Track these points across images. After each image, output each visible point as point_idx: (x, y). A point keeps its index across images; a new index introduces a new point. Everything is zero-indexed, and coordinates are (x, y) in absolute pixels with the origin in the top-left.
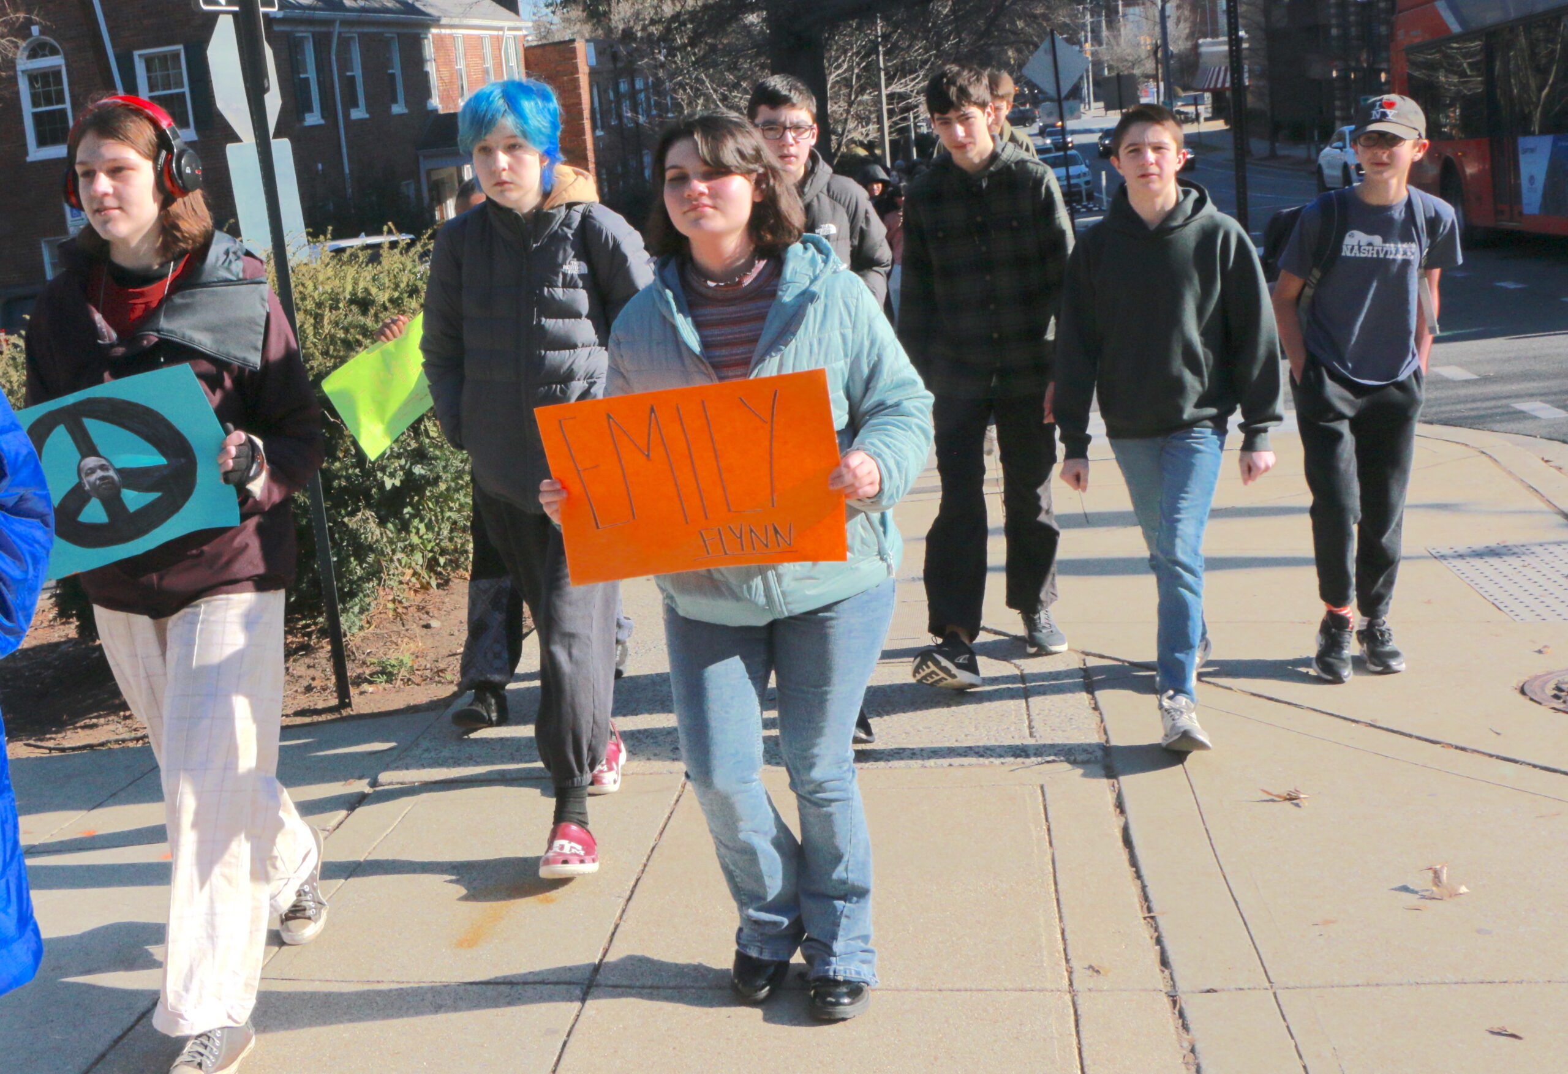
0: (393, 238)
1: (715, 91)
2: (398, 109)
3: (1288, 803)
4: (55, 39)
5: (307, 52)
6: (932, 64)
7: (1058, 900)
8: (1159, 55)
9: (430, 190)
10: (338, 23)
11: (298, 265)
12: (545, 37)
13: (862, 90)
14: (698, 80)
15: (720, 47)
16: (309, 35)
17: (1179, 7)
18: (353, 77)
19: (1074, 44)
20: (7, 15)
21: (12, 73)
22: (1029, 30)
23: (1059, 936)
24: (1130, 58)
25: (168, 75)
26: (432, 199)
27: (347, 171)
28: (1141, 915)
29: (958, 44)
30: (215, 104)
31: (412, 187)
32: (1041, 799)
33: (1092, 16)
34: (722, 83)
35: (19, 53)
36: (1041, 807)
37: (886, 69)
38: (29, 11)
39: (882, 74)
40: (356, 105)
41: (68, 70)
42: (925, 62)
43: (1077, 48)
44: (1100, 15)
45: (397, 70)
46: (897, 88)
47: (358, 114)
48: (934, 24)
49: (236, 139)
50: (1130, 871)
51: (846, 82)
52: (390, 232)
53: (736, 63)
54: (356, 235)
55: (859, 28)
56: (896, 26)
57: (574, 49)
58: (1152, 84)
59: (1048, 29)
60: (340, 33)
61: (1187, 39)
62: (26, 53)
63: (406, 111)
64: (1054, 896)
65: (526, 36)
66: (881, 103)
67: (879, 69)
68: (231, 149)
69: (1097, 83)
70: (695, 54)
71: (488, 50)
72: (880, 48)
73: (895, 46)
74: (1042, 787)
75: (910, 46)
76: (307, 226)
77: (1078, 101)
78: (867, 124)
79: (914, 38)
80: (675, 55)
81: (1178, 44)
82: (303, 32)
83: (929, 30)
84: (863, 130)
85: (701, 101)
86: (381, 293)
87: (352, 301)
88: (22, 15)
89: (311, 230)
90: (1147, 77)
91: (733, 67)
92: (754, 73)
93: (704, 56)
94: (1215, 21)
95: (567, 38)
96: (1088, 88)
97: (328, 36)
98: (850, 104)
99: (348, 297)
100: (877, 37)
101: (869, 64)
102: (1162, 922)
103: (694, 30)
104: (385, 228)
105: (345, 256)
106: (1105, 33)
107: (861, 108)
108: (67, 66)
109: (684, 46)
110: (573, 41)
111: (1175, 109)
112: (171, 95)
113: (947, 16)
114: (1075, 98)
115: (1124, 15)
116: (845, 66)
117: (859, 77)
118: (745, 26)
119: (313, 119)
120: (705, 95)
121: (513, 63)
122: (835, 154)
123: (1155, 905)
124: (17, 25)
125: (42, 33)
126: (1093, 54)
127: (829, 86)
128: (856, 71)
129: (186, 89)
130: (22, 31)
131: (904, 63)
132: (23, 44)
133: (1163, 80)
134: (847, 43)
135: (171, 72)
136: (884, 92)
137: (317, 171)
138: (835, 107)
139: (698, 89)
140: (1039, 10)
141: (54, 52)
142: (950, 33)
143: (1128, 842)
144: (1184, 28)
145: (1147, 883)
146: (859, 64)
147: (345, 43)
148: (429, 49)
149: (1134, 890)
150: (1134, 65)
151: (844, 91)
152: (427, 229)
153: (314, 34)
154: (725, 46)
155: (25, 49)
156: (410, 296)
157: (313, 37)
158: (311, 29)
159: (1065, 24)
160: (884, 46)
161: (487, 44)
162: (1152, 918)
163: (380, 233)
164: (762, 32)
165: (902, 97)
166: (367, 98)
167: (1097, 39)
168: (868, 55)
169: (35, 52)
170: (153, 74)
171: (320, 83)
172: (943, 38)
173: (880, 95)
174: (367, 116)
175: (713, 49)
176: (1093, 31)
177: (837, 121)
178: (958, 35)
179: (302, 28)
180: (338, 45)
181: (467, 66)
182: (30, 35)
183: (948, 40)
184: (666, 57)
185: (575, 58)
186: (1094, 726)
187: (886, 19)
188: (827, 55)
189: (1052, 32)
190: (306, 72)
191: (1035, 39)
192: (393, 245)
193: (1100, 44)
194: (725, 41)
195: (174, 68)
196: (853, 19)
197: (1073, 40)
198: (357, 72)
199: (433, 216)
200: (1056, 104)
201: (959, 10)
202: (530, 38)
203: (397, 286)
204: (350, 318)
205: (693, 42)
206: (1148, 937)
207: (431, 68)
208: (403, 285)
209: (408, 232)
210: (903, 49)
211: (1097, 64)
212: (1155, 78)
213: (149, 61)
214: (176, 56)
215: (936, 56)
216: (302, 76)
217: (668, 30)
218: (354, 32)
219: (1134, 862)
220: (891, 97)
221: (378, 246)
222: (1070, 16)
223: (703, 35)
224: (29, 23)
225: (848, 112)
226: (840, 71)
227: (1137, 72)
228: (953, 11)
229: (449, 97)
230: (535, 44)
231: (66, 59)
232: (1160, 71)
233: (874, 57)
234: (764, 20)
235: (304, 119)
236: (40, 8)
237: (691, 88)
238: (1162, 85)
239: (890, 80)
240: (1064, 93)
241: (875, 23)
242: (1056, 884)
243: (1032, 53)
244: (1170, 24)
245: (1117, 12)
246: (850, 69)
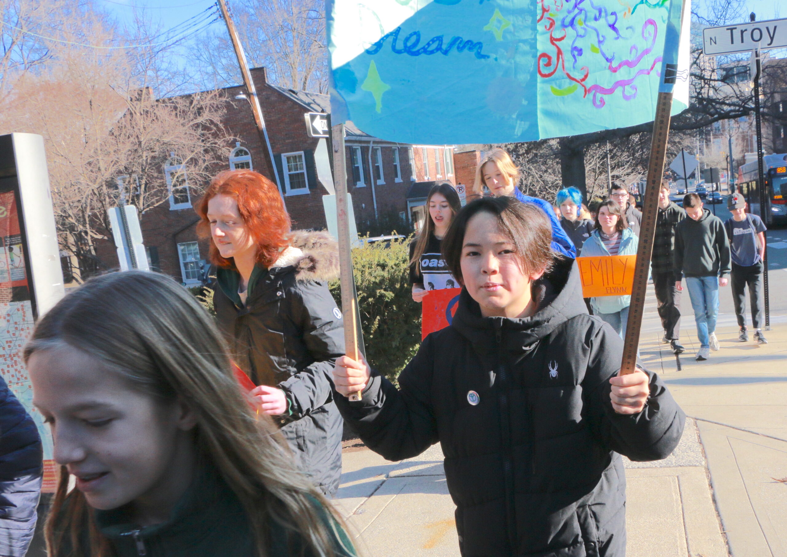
0: (396, 237)
1: (537, 173)
2: (399, 180)
3: (782, 484)
4: (247, 148)
5: (358, 155)
6: (631, 162)
7: (684, 526)
8: (729, 160)
9: (412, 216)
10: (372, 142)
11: (354, 249)
12: (462, 149)
13: (601, 173)
14: (529, 168)
15: (539, 154)
16: (359, 147)
17: (737, 139)
18: (378, 167)
19: (692, 154)
20: (225, 137)
21: (227, 163)
22: (673, 148)
23: (685, 541)
24: (716, 161)
25: (297, 165)
26: (413, 220)
27: (375, 207)
28: (720, 532)
29: (642, 154)
30: (317, 178)
31: (404, 215)
32: (677, 482)
33: (700, 142)
34: (540, 170)
35: (231, 154)
36: (677, 486)
37: (611, 164)
38: (235, 136)
39: (609, 167)
40: (379, 178)
41: (252, 162)
42: (628, 162)
43: (693, 156)
44: (703, 142)
45: (397, 163)
46: (615, 173)
47: (381, 182)
48: (632, 145)
49: (327, 193)
50: (715, 513)
51: (594, 170)
52: (395, 234)
53: (545, 162)
54: (379, 235)
55: (599, 147)
56: (615, 146)
57: (475, 156)
58: (725, 172)
59: (681, 148)
60: (373, 147)
61: (740, 153)
62: (234, 154)
63: (402, 181)
64: (683, 524)
65: (454, 149)
66: (609, 179)
67: (608, 165)
68: (324, 197)
69: (702, 172)
70: (528, 157)
71: (438, 155)
72: (609, 156)
73: (615, 155)
74: (678, 477)
75: (621, 155)
76: (358, 232)
77: (693, 179)
78: (603, 188)
79: (623, 151)
80: (519, 158)
81: (736, 156)
82: (356, 146)
83: (629, 148)
84: (601, 191)
85: (530, 178)
86: (391, 261)
87: (378, 265)
88: (232, 138)
89: (360, 234)
90: (723, 169)
91: (545, 163)
92: (554, 166)
93: (532, 159)
94: (752, 145)
95: (472, 150)
96: (698, 174)
97: (368, 148)
98: (595, 180)
99: (376, 263)
100: (607, 151)
101: (604, 162)
102: (729, 534)
103: (528, 147)
104: (393, 233)
105: (375, 245)
106: (705, 150)
107: (600, 181)
108: (253, 160)
109: (523, 154)
110: (475, 151)
111: (735, 183)
112: (298, 174)
113: (637, 142)
114: (692, 178)
115: (714, 142)
116: (593, 163)
117: (599, 168)
118: (550, 146)
119: (361, 184)
120: (532, 175)
121: (449, 161)
122: (589, 202)
123: (725, 528)
124: (230, 142)
125: (241, 145)
126: (700, 159)
127: (586, 172)
128: (598, 165)
129: (305, 171)
130: (232, 144)
131: (618, 162)
132: (232, 150)
133: (730, 170)
134: (594, 153)
135: (298, 163)
136: (610, 175)
137: (362, 208)
138: (589, 181)
139: (529, 173)
140: (677, 140)
141: (246, 153)
142: (639, 149)
143: (714, 501)
144: (739, 149)
145: (722, 518)
146: (599, 162)
147: (375, 151)
148: (411, 154)
149: (717, 521)
150: (717, 164)
151: (593, 174)
152: (411, 233)
153: (361, 147)
154: (541, 154)
155: (233, 152)
156: (404, 263)
157: (361, 148)
158: (360, 145)
159: (688, 146)
160: (610, 154)
161: (437, 152)
162: (725, 533)
163: (390, 234)
164: (557, 148)
165: (618, 177)
166: (385, 175)
167: (702, 152)
168: (603, 158)
169: (238, 154)
170: (290, 164)
171: (364, 169)
172: (635, 152)
173: (608, 176)
174: (385, 183)
175: (536, 155)
176: (700, 149)
177: (589, 187)
178: (642, 150)
179: (356, 144)
180: (372, 152)
181: (428, 161)
182: (235, 146)
183: (637, 152)
184: (515, 159)
185: (476, 159)
186: (700, 450)
187: (611, 143)
188: (585, 158)
189: (682, 149)
190: (357, 164)
191: (675, 152)
192: (396, 240)
193: (703, 155)
194: (541, 152)
195: (299, 161)
196: (597, 143)
197: (690, 153)
198: (380, 164)
199: (413, 227)
200: (684, 181)
201: (643, 139)
202: (456, 150)
203: (398, 258)
204: (377, 272)
205: (527, 152)
206: (723, 541)
207: (412, 162)
208: (400, 258)
209: (402, 234)
210: (618, 156)
211: (702, 163)
212: (727, 169)
213: (288, 158)
214: (300, 157)
215: (633, 159)
216: (356, 165)
217: (516, 147)
218: (379, 146)
219: (717, 510)
220: (613, 177)
221: (389, 240)
222: (690, 143)
223: (531, 149)
224: (235, 141)
225: (594, 183)
226: (591, 165)
227: (719, 167)
228: (640, 140)
229: (420, 175)
230: (458, 152)
231: (252, 157)
232: (729, 167)
233: (605, 159)
234: (558, 143)
235: (356, 185)
236: (240, 135)
237: (526, 172)
238: (729, 173)
239: (613, 169)
240: (687, 177)
241: (606, 145)
242: (684, 519)
243: (674, 158)
244: (733, 146)
245: (710, 141)
246: (596, 164)
